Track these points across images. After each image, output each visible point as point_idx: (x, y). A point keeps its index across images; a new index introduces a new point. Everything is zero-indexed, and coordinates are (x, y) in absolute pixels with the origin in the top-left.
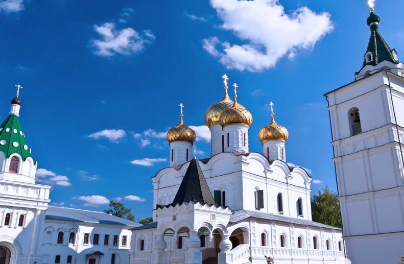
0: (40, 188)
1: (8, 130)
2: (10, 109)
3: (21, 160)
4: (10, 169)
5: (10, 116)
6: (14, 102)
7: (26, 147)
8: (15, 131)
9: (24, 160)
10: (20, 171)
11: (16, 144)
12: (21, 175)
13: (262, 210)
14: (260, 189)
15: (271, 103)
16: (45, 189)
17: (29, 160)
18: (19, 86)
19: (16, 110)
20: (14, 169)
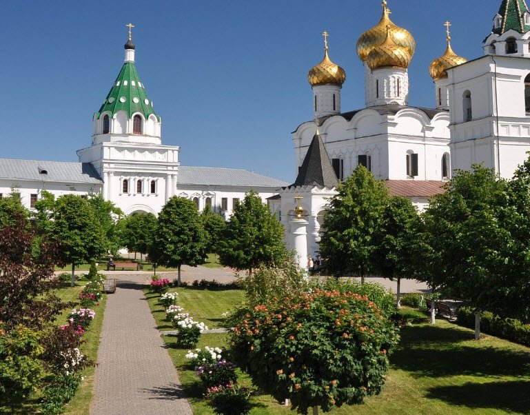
0: (167, 150)
1: (126, 83)
2: (124, 56)
3: (144, 119)
4: (134, 130)
5: (126, 64)
6: (127, 47)
7: (147, 102)
8: (133, 83)
9: (147, 118)
10: (145, 132)
11: (136, 100)
12: (146, 135)
13: (416, 178)
14: (415, 153)
15: (447, 23)
16: (173, 151)
17: (152, 118)
18: (130, 25)
19: (131, 56)
20: (138, 129)
